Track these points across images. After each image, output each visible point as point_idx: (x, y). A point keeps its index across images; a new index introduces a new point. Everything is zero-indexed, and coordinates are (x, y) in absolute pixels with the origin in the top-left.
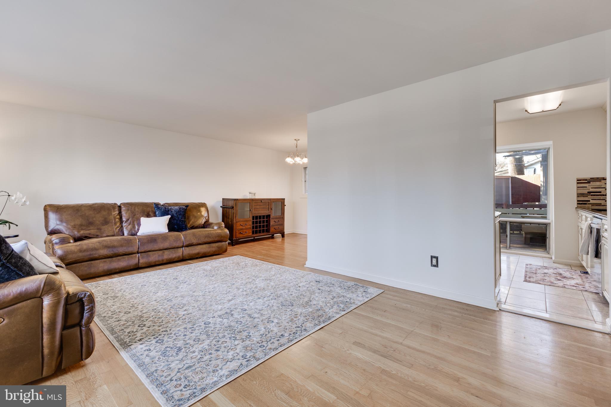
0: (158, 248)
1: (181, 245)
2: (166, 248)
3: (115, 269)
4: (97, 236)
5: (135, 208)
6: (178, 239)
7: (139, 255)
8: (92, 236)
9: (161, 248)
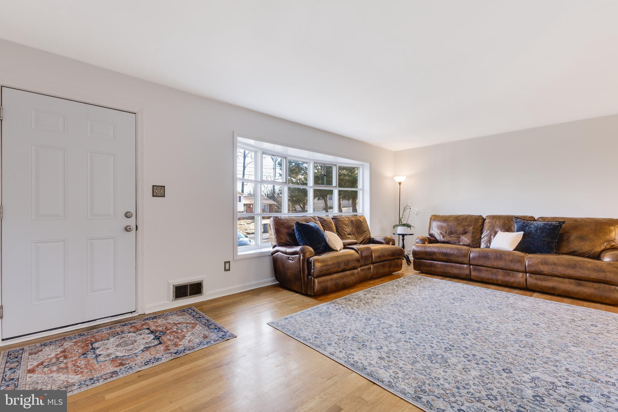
0: (490, 265)
1: (523, 269)
2: (500, 267)
3: (449, 273)
4: (454, 244)
5: (496, 221)
6: (521, 261)
7: (471, 266)
8: (452, 243)
9: (495, 266)
